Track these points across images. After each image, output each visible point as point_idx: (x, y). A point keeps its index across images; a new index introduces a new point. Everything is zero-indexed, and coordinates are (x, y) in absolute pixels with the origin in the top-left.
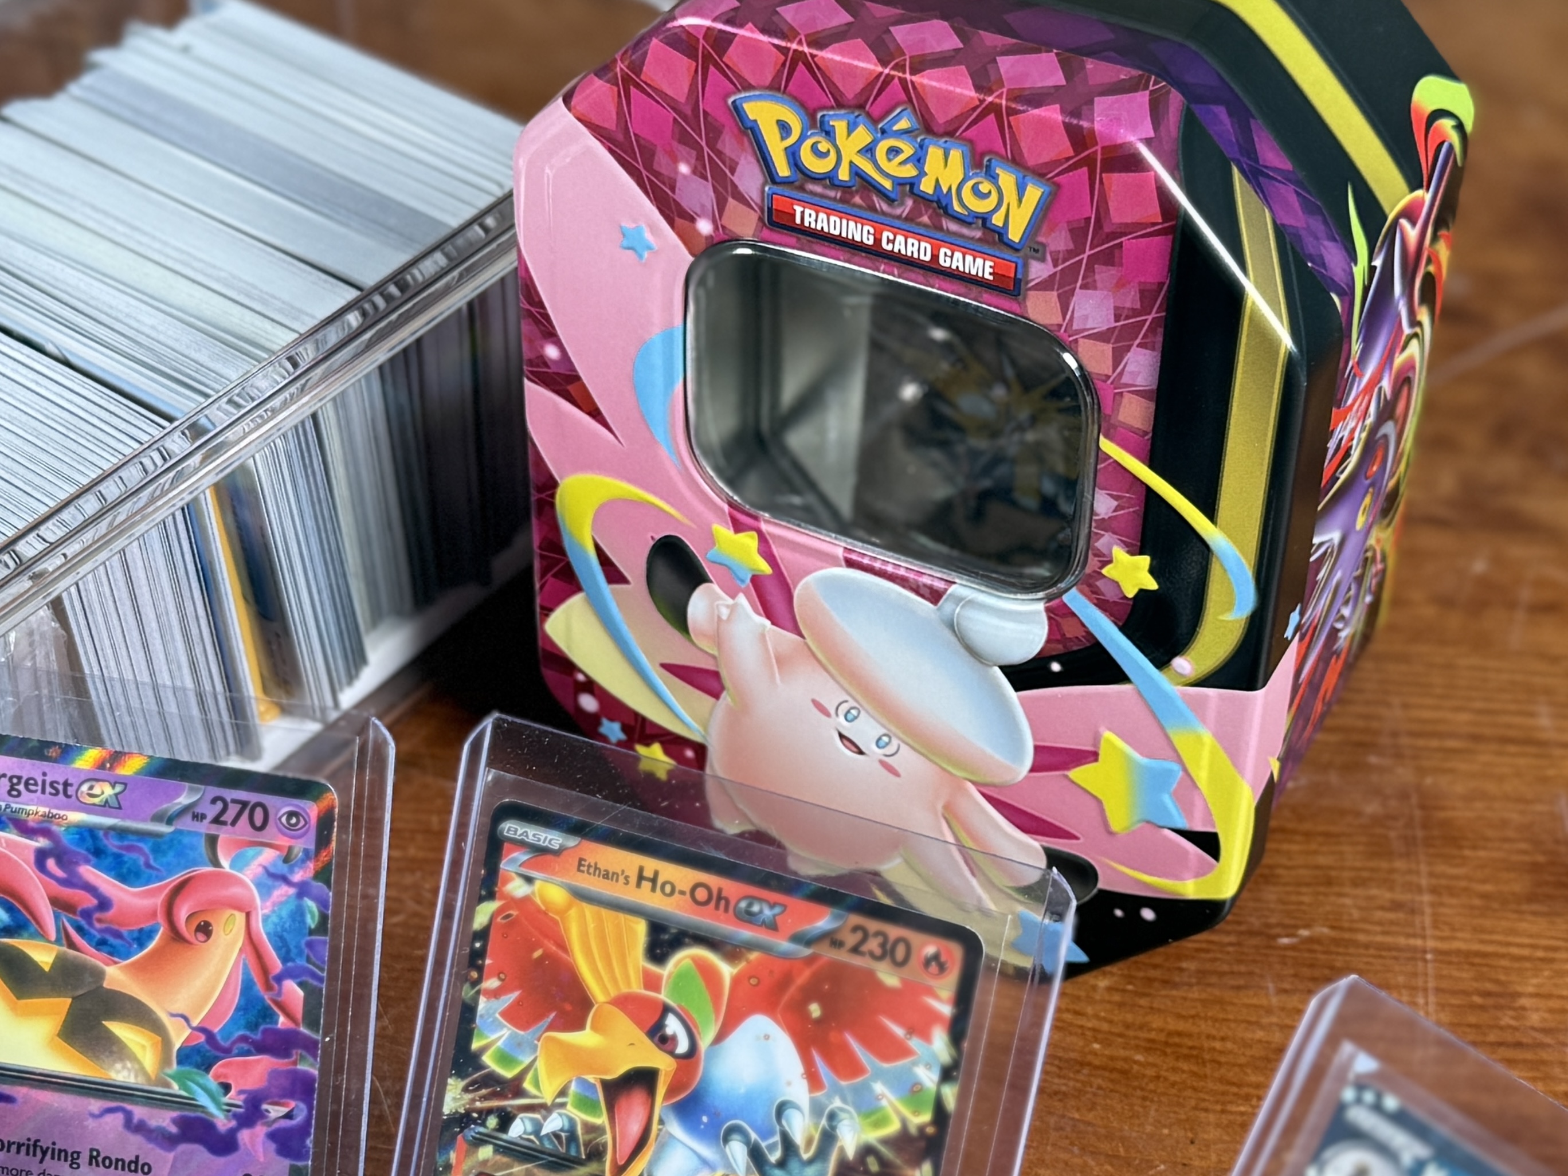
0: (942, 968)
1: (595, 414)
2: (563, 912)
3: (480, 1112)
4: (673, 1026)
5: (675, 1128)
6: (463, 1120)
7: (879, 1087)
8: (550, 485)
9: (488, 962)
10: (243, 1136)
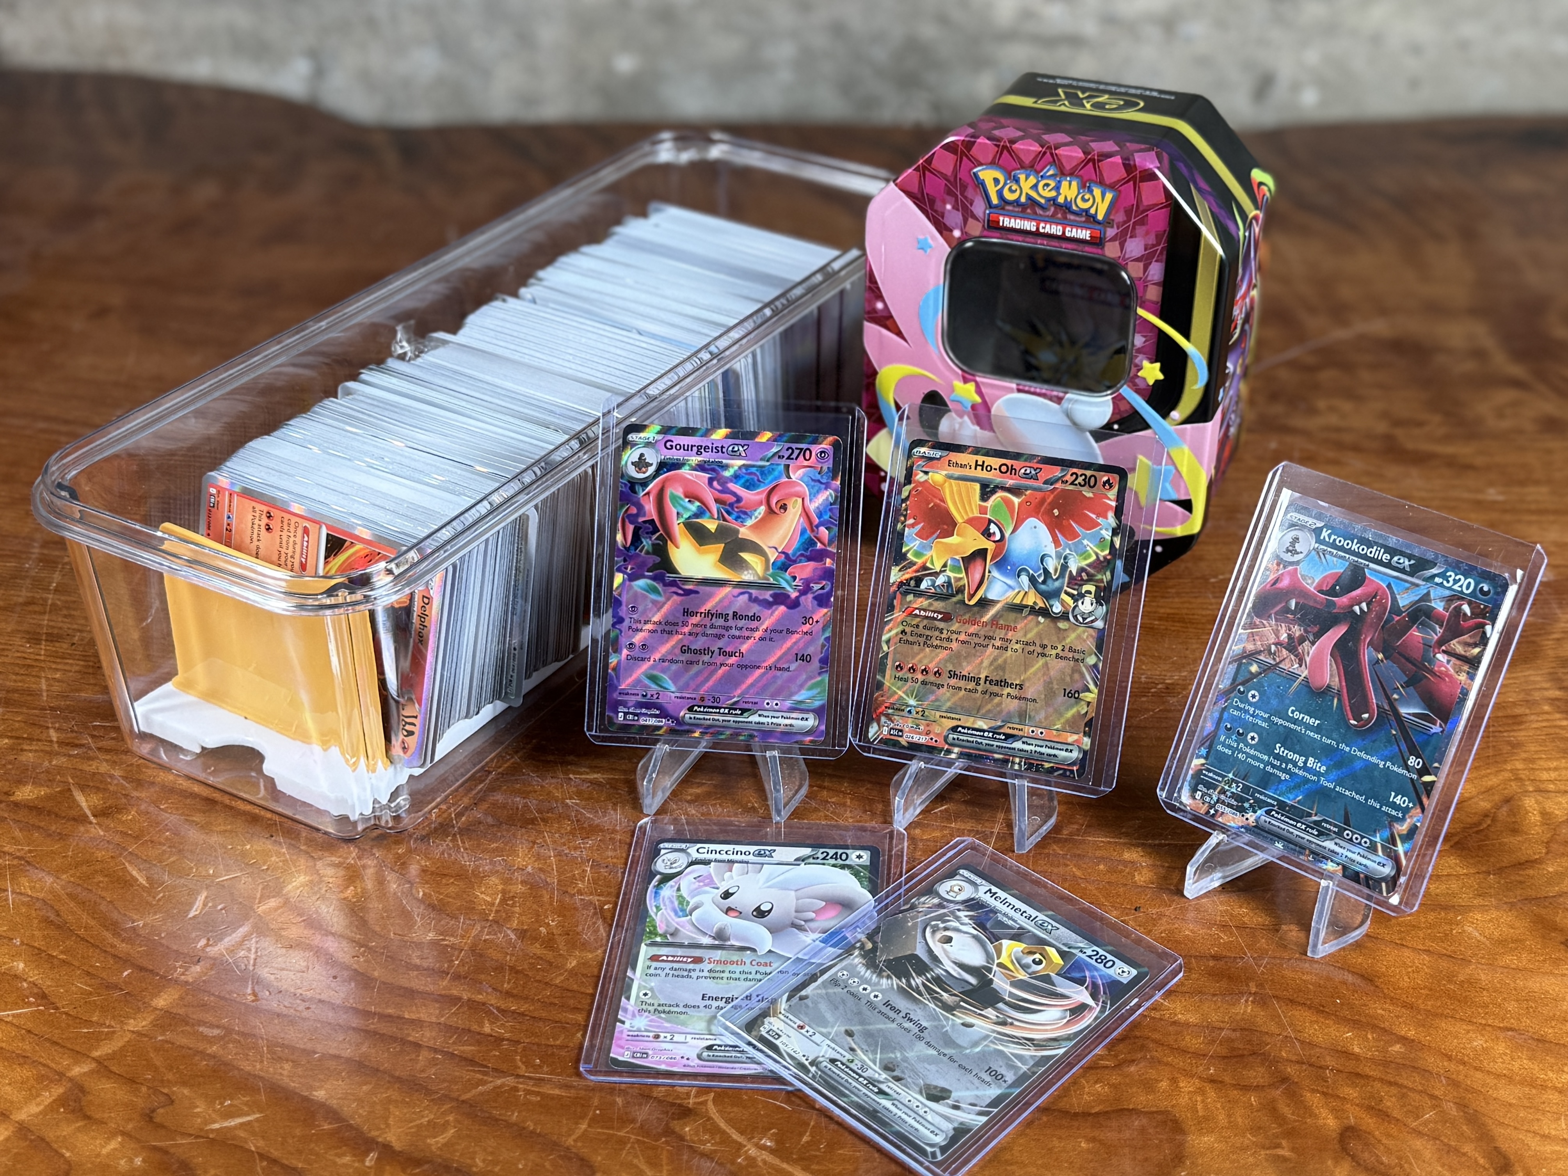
0: (1111, 486)
1: (899, 334)
2: (942, 485)
3: (907, 580)
4: (993, 528)
5: (995, 573)
6: (900, 584)
7: (1085, 542)
8: (875, 373)
9: (908, 512)
10: (802, 599)
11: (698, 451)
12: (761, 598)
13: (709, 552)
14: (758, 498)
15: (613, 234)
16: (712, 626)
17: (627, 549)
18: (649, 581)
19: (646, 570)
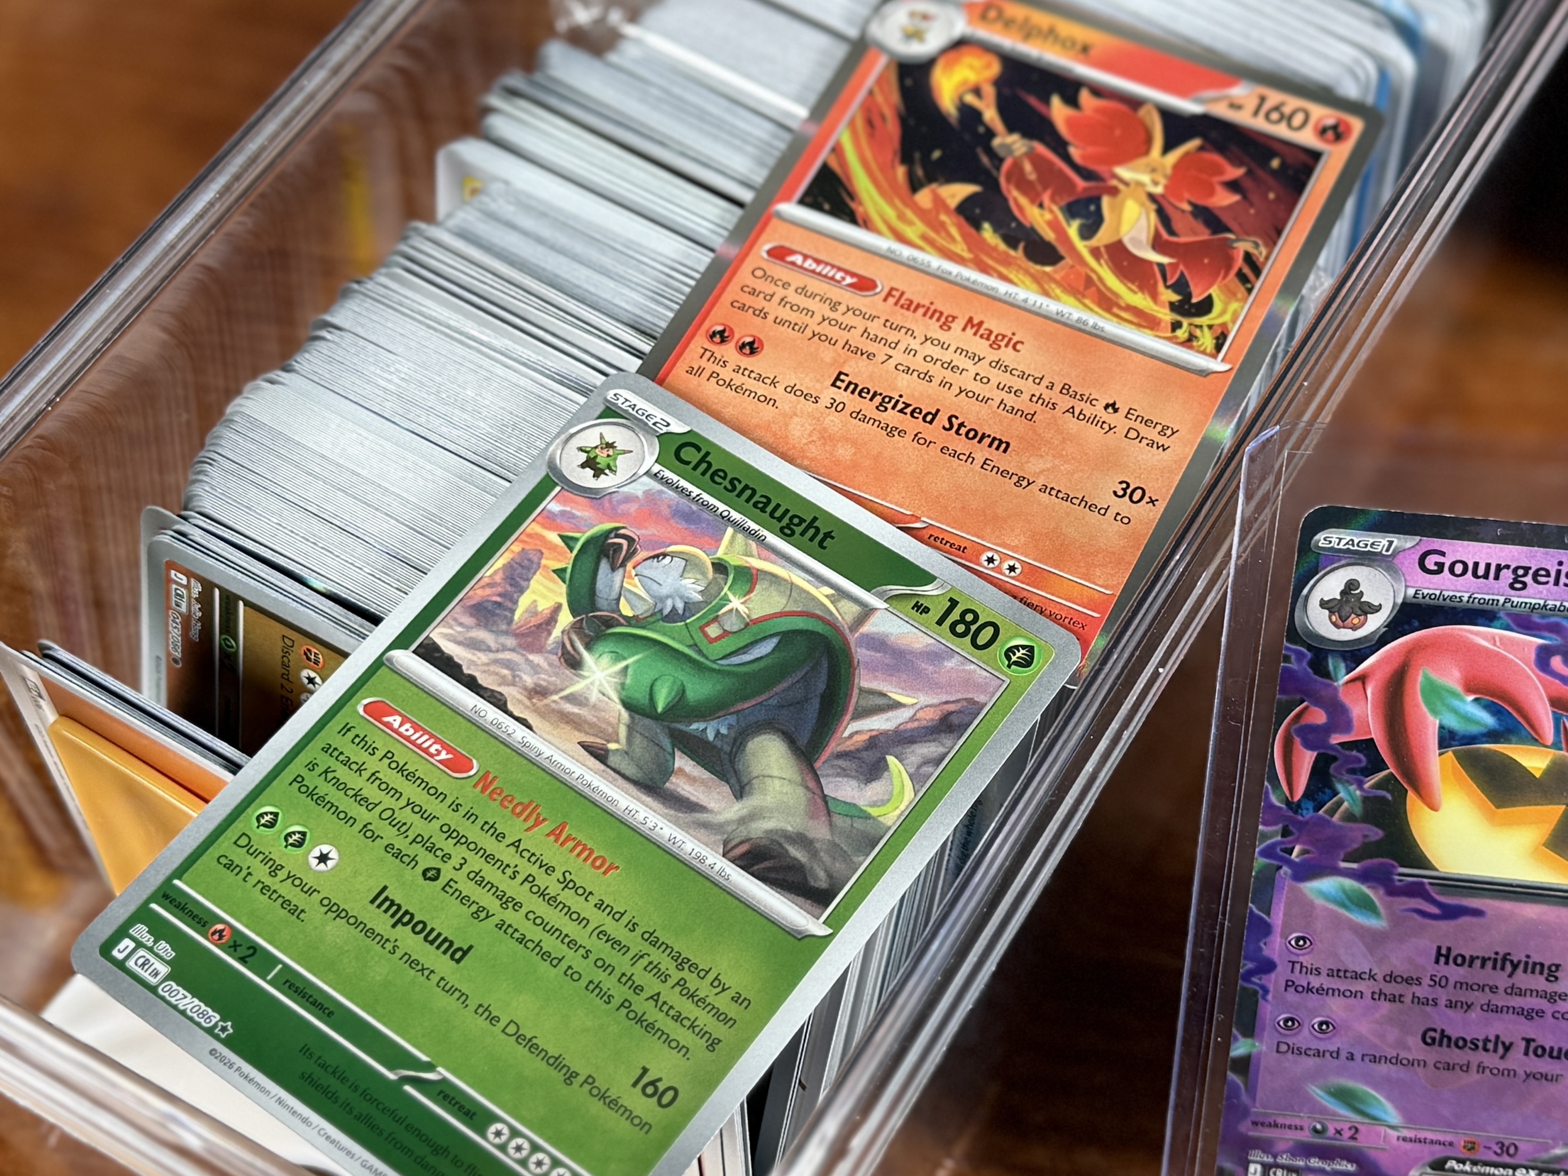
11: (1516, 581)
13: (1520, 822)
16: (1513, 991)
17: (1294, 807)
18: (1349, 883)
19: (1342, 855)
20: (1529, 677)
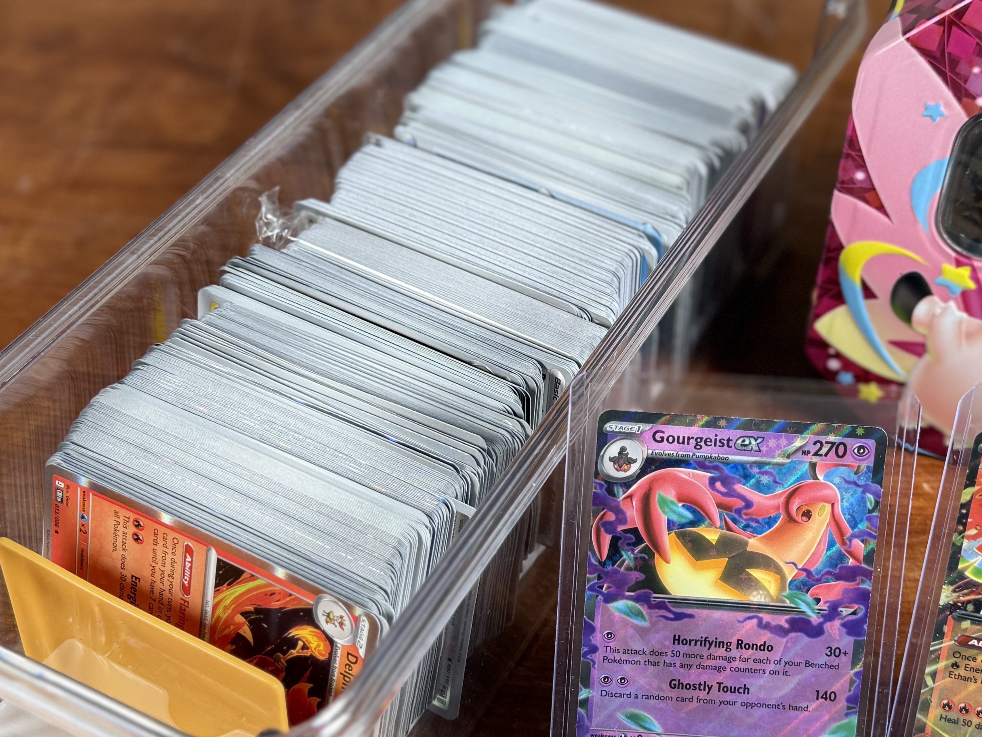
1: (881, 208)
3: (963, 603)
6: (952, 607)
8: (840, 248)
9: (969, 520)
10: (827, 626)
11: (697, 445)
12: (773, 623)
13: (707, 568)
14: (773, 502)
15: (487, 33)
16: (710, 657)
17: (603, 564)
18: (630, 603)
19: (626, 589)
20: (706, 493)
